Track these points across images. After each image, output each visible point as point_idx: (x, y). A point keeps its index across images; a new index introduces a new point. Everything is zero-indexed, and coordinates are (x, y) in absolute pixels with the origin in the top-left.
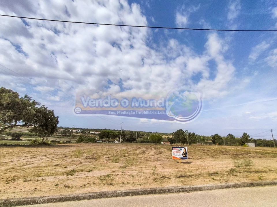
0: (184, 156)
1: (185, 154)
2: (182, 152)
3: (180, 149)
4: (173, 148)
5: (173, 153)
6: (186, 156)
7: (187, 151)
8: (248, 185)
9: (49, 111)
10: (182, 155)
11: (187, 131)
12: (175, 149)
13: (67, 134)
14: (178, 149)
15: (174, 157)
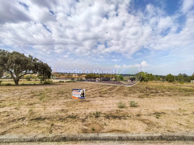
0: (82, 97)
1: (83, 94)
2: (81, 93)
3: (79, 90)
4: (73, 89)
5: (73, 94)
6: (84, 96)
7: (84, 92)
8: (58, 139)
9: (45, 64)
10: (81, 95)
11: (146, 72)
12: (75, 90)
13: (70, 77)
14: (77, 91)
15: (74, 97)
